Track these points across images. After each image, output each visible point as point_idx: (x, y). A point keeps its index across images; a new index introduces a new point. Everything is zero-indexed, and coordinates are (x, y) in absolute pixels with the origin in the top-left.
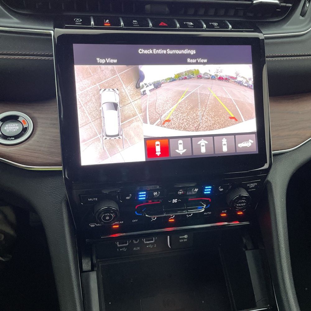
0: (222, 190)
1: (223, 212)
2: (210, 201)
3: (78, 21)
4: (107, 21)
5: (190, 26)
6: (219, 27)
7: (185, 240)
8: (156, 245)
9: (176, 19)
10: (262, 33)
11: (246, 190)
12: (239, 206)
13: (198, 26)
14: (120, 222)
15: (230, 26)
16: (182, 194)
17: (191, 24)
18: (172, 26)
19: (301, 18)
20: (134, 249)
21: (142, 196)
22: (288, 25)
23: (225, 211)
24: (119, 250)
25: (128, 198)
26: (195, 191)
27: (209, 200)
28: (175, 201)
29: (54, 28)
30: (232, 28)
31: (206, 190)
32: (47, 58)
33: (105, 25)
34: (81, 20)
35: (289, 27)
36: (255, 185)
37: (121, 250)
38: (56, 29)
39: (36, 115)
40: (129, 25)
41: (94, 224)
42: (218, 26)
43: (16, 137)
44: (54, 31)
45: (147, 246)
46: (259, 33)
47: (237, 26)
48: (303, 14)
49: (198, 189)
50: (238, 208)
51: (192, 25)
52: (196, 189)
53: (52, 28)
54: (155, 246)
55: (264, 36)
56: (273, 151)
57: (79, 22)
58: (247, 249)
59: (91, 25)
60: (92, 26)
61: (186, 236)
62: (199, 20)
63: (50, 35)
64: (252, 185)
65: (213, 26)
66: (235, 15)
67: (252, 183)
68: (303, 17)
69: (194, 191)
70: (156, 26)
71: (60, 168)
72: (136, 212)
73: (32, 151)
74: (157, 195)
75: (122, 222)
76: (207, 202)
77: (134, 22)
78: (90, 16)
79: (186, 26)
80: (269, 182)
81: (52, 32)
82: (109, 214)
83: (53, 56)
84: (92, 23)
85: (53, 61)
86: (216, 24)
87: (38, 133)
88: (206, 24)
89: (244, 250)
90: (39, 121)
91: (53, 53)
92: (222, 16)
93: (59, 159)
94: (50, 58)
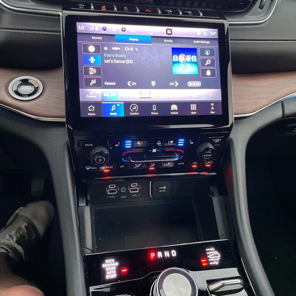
0: (192, 143)
1: (194, 163)
2: (183, 153)
3: (81, 6)
4: (104, 7)
5: (170, 13)
6: (192, 15)
7: (164, 191)
8: (139, 194)
9: (159, 8)
10: (226, 20)
11: (213, 145)
12: (206, 157)
13: (176, 13)
14: (110, 167)
15: (201, 14)
17: (170, 11)
18: (155, 12)
19: (259, 10)
20: (122, 197)
21: (128, 144)
22: (249, 15)
23: (195, 163)
24: (109, 197)
25: (117, 145)
26: (171, 142)
27: (182, 152)
28: (154, 151)
30: (203, 16)
31: (179, 142)
32: (56, 34)
33: (102, 9)
34: (83, 5)
35: (249, 17)
36: (220, 141)
37: (110, 197)
38: (64, 11)
39: (45, 79)
41: (89, 167)
44: (62, 13)
45: (133, 195)
46: (224, 20)
47: (206, 15)
48: (261, 7)
49: (173, 141)
50: (205, 158)
51: (171, 12)
52: (171, 141)
53: (61, 10)
54: (139, 196)
55: (229, 22)
56: (234, 115)
57: (82, 7)
58: (213, 196)
59: (91, 9)
60: (92, 10)
61: (164, 188)
62: (177, 9)
63: (59, 16)
64: (217, 141)
65: (187, 14)
66: (207, 7)
67: (217, 139)
68: (261, 9)
69: (170, 143)
70: (143, 12)
71: (64, 120)
72: (123, 159)
73: (42, 106)
74: (140, 144)
75: (112, 167)
76: (180, 154)
77: (125, 9)
78: (90, 3)
79: (166, 13)
80: (231, 140)
81: (61, 13)
82: (101, 157)
83: (61, 32)
84: (92, 7)
85: (61, 36)
86: (190, 12)
88: (182, 12)
89: (211, 196)
91: (61, 30)
92: (196, 7)
93: (63, 113)
94: (59, 34)
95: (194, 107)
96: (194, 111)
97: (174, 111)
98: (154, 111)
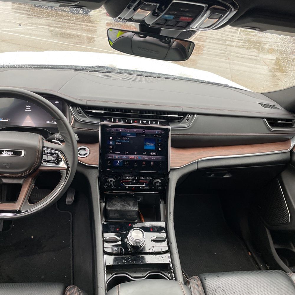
16: (137, 179)
29: (101, 122)
40: (124, 121)
42: (155, 123)
43: (84, 155)
87: (91, 154)
90: (92, 150)
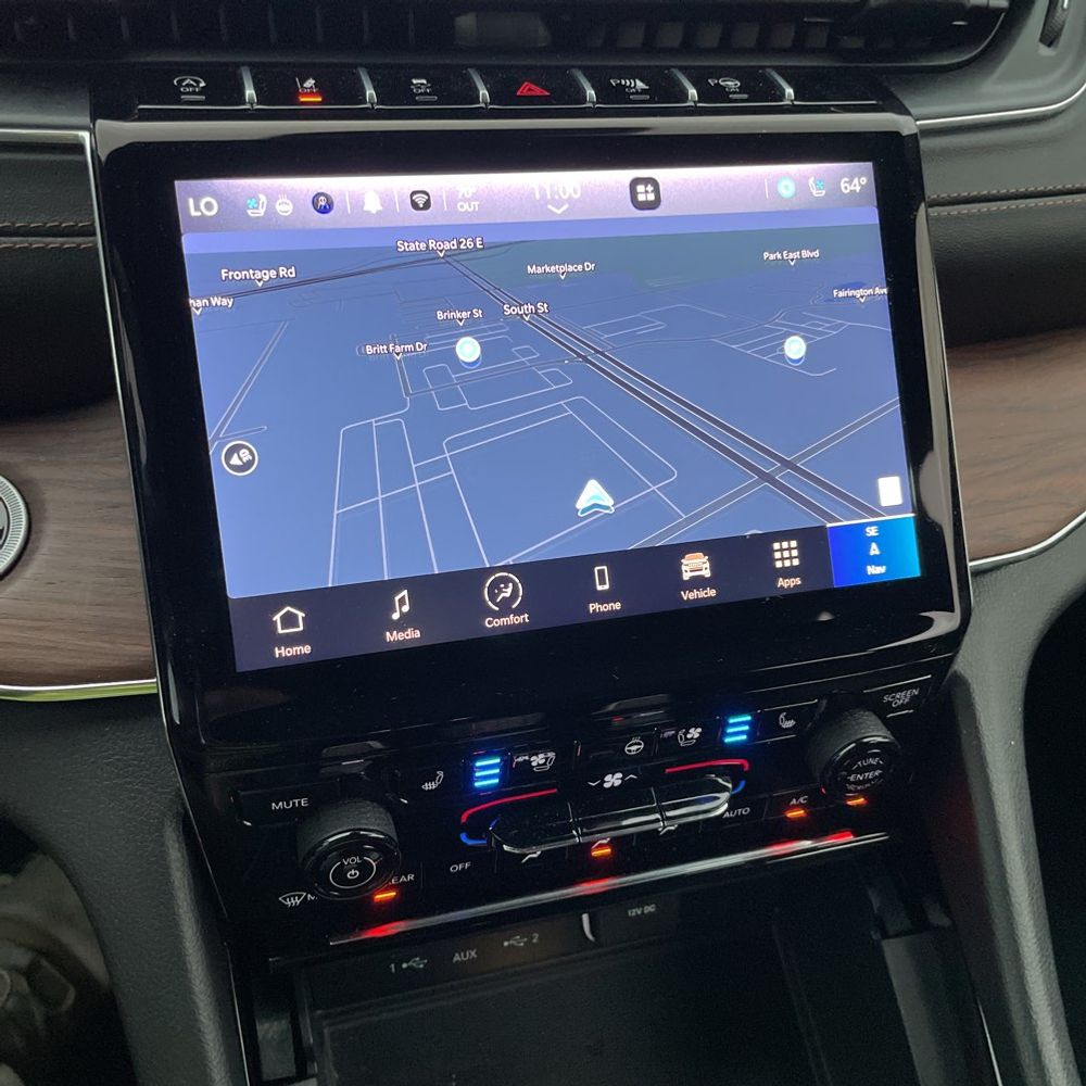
0: (790, 724)
1: (794, 801)
2: (746, 768)
3: (193, 86)
4: (310, 83)
5: (637, 93)
6: (745, 96)
7: (649, 909)
8: (536, 935)
9: (580, 68)
10: (909, 113)
11: (880, 717)
12: (858, 783)
13: (665, 95)
14: (403, 879)
15: (789, 91)
17: (640, 85)
18: (568, 99)
19: (1045, 51)
20: (457, 958)
21: (487, 773)
22: (998, 81)
23: (801, 800)
24: (398, 966)
25: (429, 786)
26: (689, 736)
27: (742, 766)
28: (613, 780)
30: (796, 99)
31: (730, 730)
32: (69, 242)
33: (303, 99)
34: (202, 84)
35: (1002, 89)
36: (913, 698)
37: (405, 966)
38: (99, 122)
39: (34, 473)
41: (299, 896)
44: (92, 132)
45: (506, 944)
46: (900, 113)
47: (815, 90)
48: (1050, 37)
49: (699, 730)
50: (851, 787)
51: (644, 92)
52: (692, 730)
53: (86, 120)
54: (535, 941)
55: (918, 123)
56: (971, 560)
57: (194, 93)
58: (886, 936)
59: (244, 103)
60: (247, 107)
62: (669, 68)
63: (78, 148)
64: (902, 698)
65: (721, 94)
66: (799, 48)
67: (901, 689)
68: (1049, 45)
69: (686, 739)
70: (506, 99)
71: (148, 685)
72: (463, 837)
73: (29, 623)
74: (545, 764)
75: (411, 877)
76: (734, 774)
78: (238, 65)
79: (621, 94)
80: (960, 682)
81: (85, 135)
82: (357, 860)
83: (94, 234)
84: (250, 92)
85: (97, 250)
86: (732, 84)
88: (695, 85)
89: (876, 936)
91: (94, 222)
92: (751, 52)
93: (143, 647)
94: (83, 242)
95: (786, 554)
96: (788, 573)
97: (698, 582)
98: (604, 598)
